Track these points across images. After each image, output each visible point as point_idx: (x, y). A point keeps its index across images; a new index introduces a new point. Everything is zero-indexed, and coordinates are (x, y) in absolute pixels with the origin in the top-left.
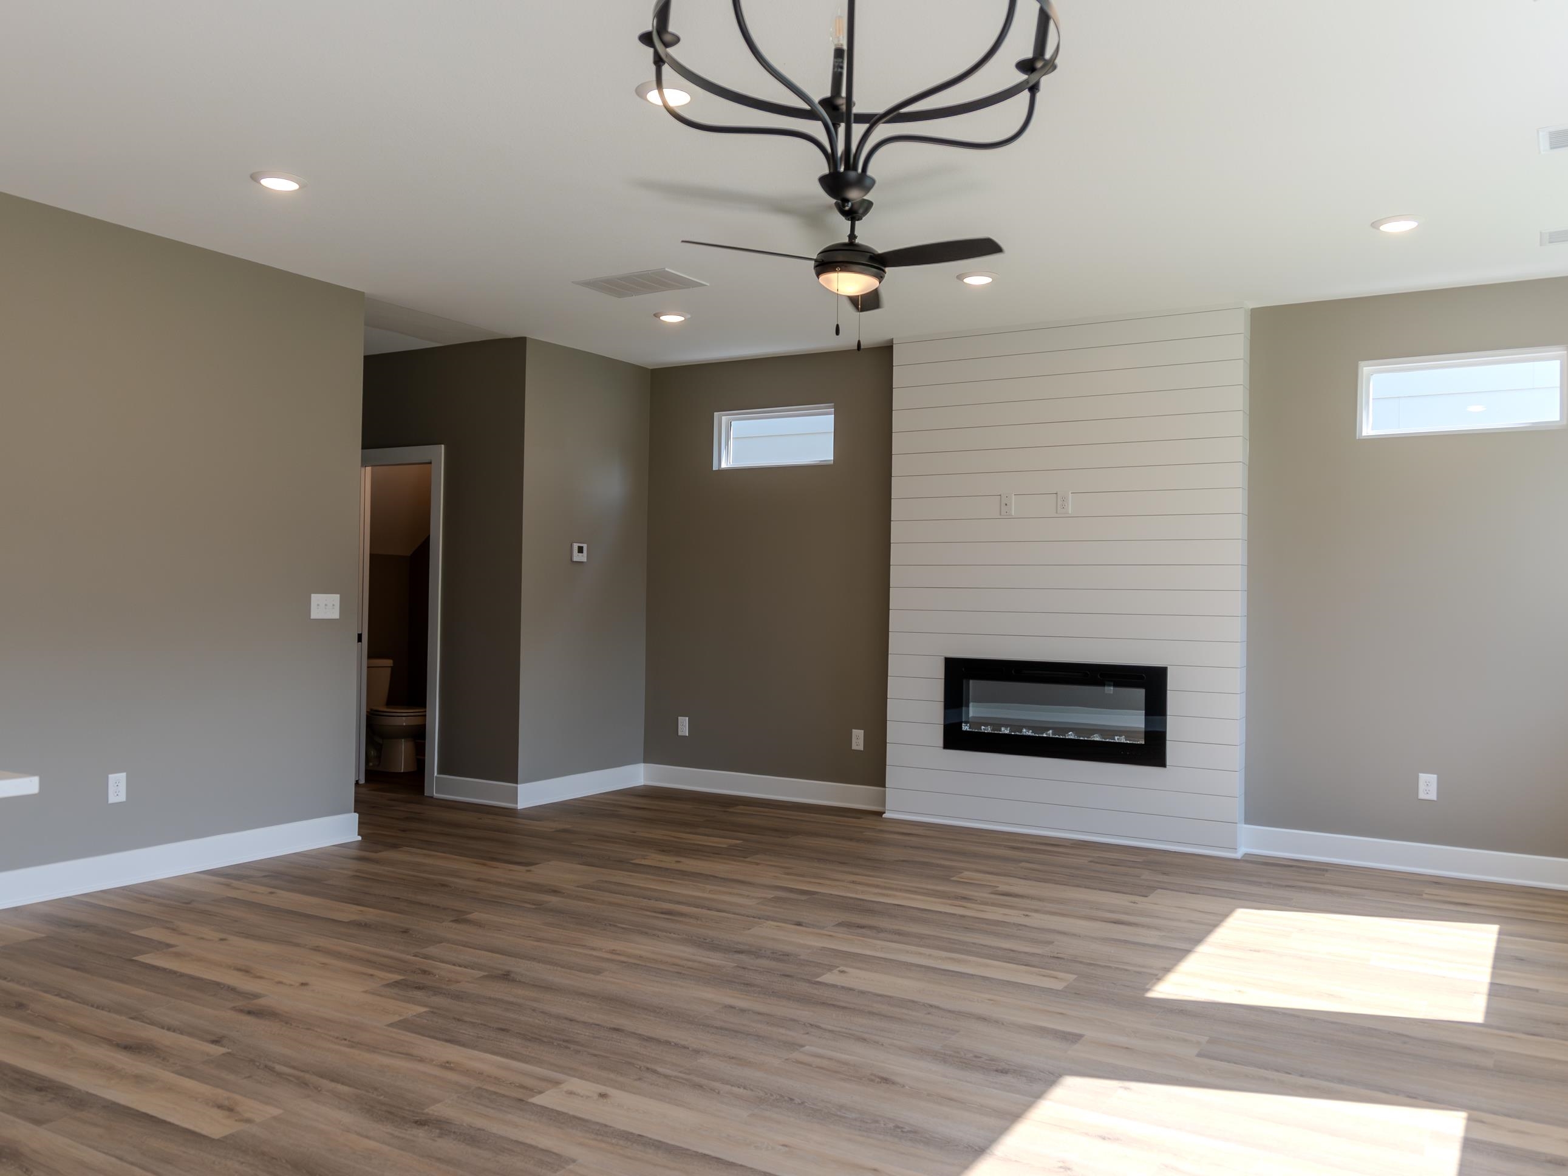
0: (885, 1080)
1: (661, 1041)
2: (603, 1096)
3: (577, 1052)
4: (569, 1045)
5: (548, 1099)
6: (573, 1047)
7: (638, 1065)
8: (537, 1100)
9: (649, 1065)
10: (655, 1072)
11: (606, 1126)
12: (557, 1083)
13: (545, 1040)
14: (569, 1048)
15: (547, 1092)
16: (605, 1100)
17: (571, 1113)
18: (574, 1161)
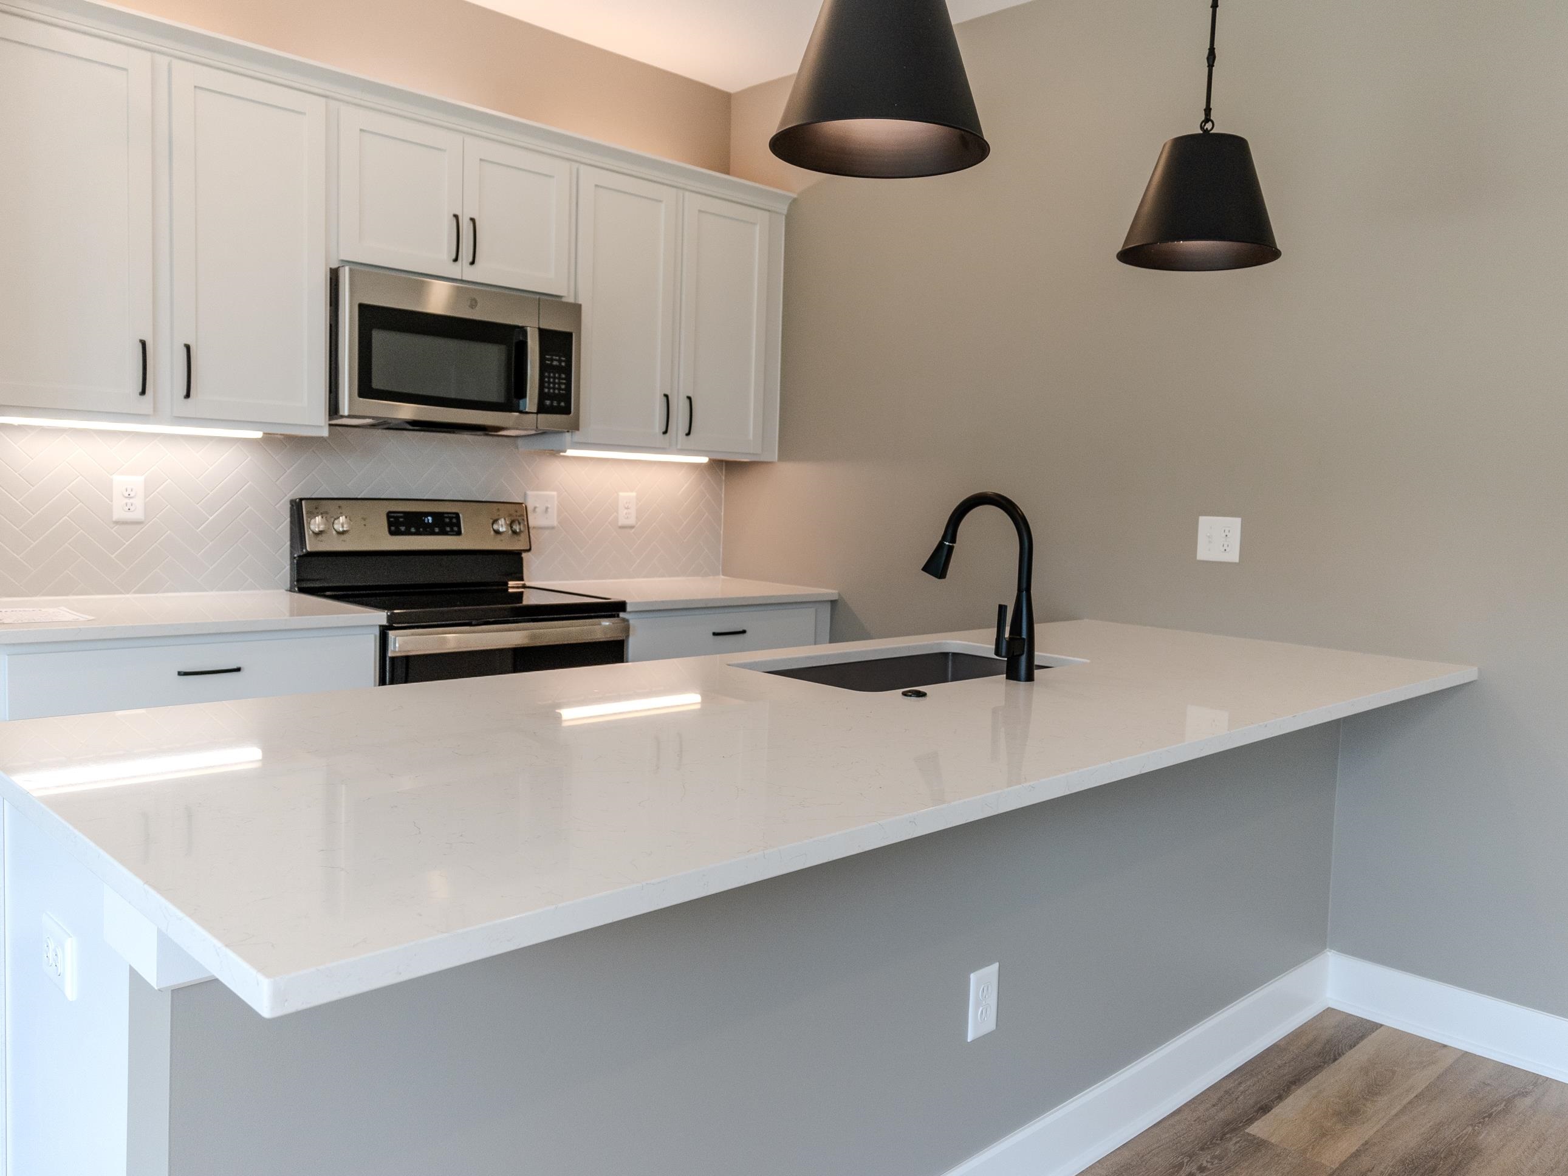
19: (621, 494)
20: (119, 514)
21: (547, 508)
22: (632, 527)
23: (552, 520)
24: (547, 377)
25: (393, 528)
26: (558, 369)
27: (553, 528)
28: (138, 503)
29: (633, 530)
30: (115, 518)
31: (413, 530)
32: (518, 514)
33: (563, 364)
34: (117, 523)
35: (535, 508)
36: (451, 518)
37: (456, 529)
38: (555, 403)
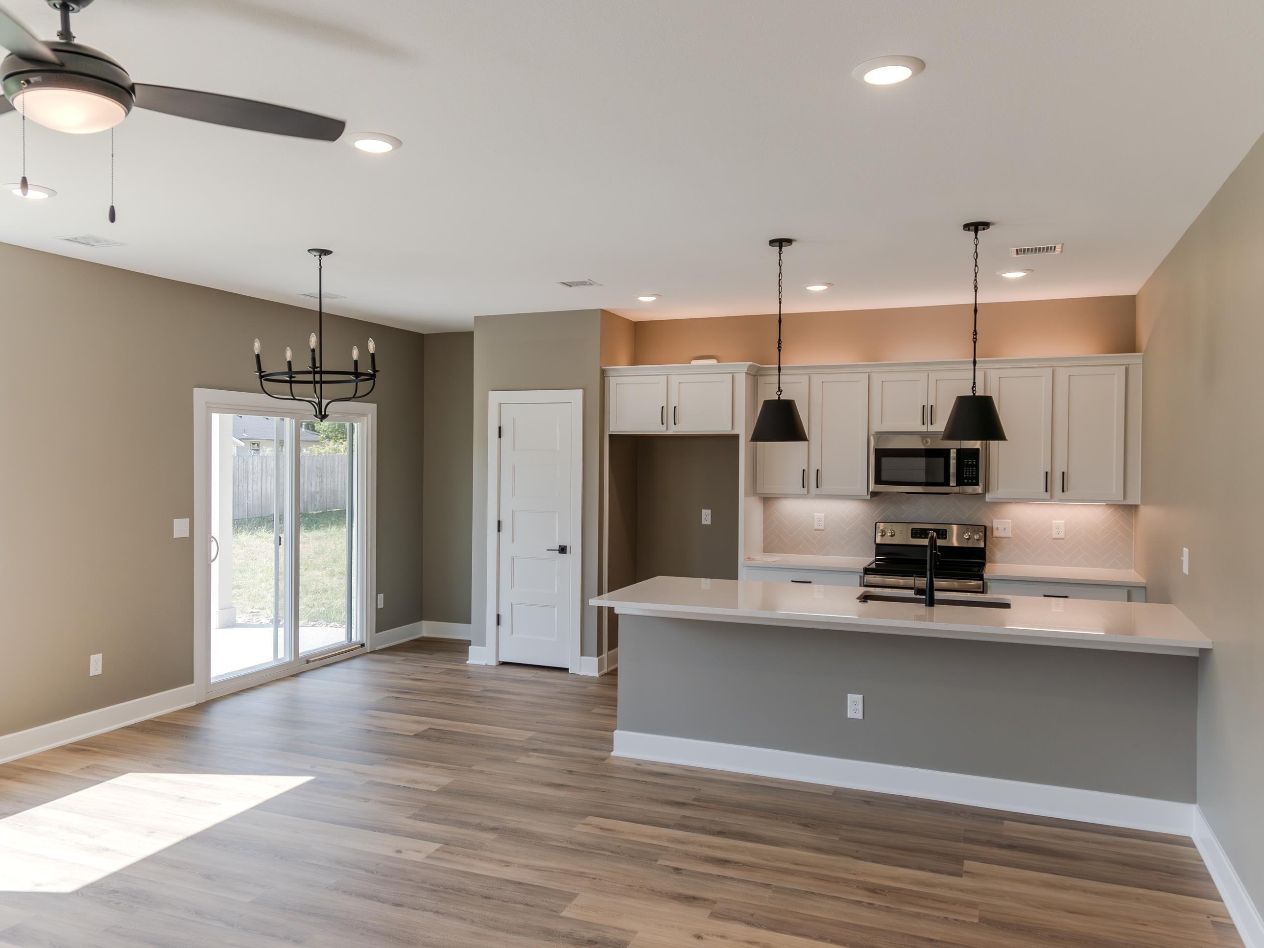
0: (208, 877)
1: (363, 896)
2: (399, 852)
3: (423, 882)
4: (430, 887)
5: (432, 847)
6: (427, 886)
7: (379, 875)
8: (438, 846)
9: (371, 875)
10: (367, 871)
11: (394, 835)
12: (429, 857)
13: (451, 891)
14: (430, 884)
15: (433, 851)
16: (397, 849)
17: (415, 840)
18: (407, 818)
19: (1054, 521)
20: (816, 527)
21: (1005, 528)
22: (1063, 539)
23: (1009, 534)
24: (969, 468)
25: (914, 535)
26: (972, 466)
27: (1010, 538)
28: (822, 523)
29: (1063, 541)
30: (815, 528)
31: (923, 536)
32: (985, 531)
33: (974, 463)
34: (816, 530)
35: (998, 528)
36: (943, 532)
37: (944, 536)
38: (970, 481)
